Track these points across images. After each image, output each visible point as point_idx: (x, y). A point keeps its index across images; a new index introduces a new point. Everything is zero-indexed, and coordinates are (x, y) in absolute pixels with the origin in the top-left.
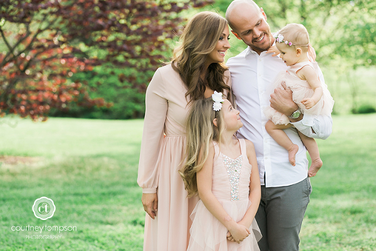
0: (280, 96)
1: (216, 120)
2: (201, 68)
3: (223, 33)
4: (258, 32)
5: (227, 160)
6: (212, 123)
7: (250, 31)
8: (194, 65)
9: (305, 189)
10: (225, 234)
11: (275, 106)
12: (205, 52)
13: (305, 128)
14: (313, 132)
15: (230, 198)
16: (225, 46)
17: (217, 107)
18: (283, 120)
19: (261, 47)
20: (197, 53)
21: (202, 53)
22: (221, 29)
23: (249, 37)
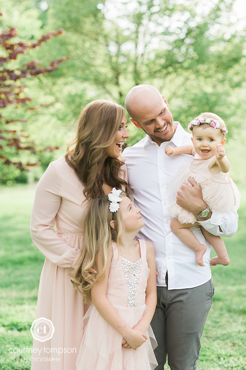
0: (188, 193)
1: (114, 222)
2: (99, 162)
3: (122, 122)
4: (161, 122)
5: (126, 263)
6: (109, 225)
7: (153, 121)
8: (92, 160)
9: (209, 291)
10: (120, 342)
11: (181, 203)
12: (104, 145)
13: (213, 227)
14: (221, 230)
15: (126, 305)
16: (124, 136)
17: (114, 208)
18: (190, 219)
19: (163, 137)
20: (96, 147)
21: (101, 146)
22: (119, 118)
23: (152, 127)
